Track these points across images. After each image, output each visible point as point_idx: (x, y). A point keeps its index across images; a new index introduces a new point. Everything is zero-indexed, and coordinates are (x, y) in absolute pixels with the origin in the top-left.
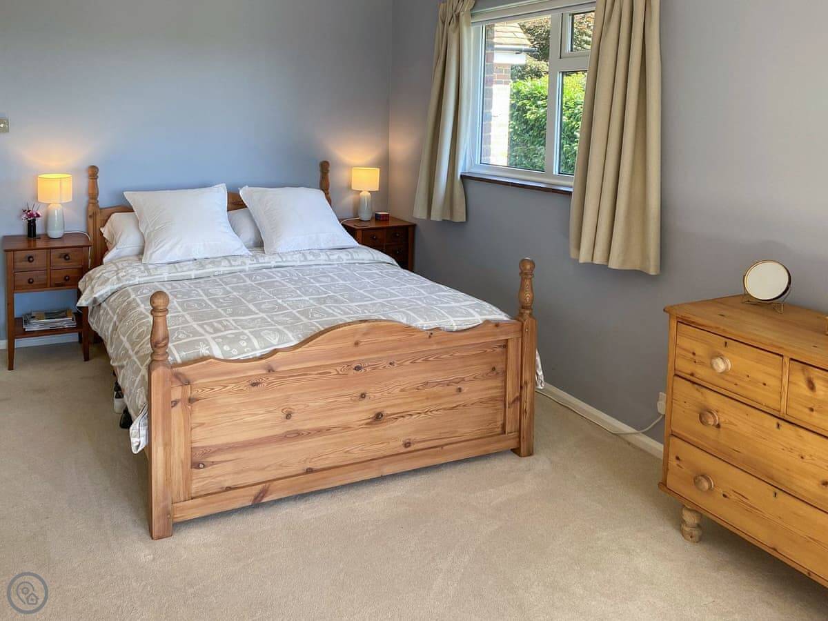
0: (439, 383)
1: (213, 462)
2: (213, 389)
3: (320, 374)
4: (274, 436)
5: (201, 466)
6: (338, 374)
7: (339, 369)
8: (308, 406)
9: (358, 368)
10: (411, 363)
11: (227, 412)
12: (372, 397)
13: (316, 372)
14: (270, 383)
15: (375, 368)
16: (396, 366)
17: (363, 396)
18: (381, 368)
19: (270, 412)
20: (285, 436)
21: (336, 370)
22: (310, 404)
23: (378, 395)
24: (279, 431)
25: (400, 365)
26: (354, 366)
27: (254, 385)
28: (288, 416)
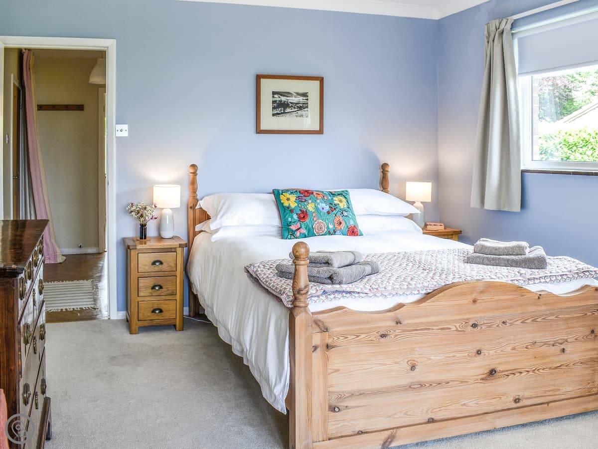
0: (545, 343)
1: (347, 407)
2: (347, 338)
3: (442, 329)
4: (399, 387)
5: (337, 409)
6: (457, 330)
7: (457, 325)
8: (430, 359)
9: (474, 326)
10: (521, 323)
11: (358, 361)
12: (487, 354)
13: (437, 328)
14: (396, 336)
15: (490, 327)
16: (508, 324)
17: (479, 352)
18: (495, 326)
19: (396, 363)
20: (410, 387)
21: (456, 327)
22: (432, 358)
23: (492, 352)
24: (404, 381)
25: (511, 324)
26: (471, 323)
27: (383, 336)
28: (413, 368)
